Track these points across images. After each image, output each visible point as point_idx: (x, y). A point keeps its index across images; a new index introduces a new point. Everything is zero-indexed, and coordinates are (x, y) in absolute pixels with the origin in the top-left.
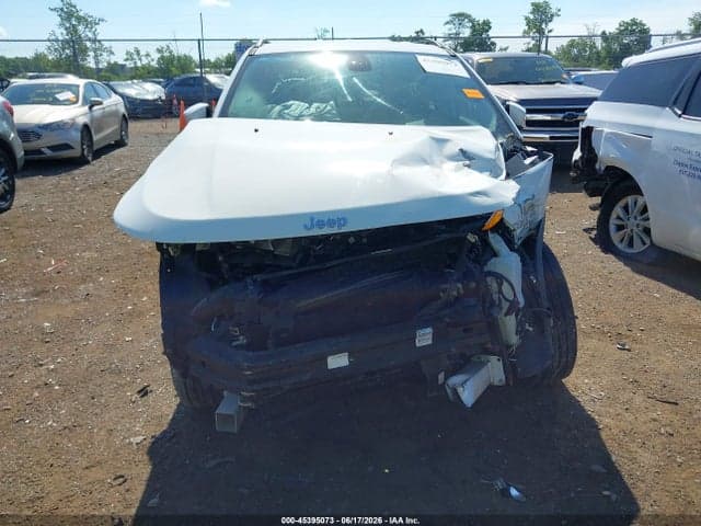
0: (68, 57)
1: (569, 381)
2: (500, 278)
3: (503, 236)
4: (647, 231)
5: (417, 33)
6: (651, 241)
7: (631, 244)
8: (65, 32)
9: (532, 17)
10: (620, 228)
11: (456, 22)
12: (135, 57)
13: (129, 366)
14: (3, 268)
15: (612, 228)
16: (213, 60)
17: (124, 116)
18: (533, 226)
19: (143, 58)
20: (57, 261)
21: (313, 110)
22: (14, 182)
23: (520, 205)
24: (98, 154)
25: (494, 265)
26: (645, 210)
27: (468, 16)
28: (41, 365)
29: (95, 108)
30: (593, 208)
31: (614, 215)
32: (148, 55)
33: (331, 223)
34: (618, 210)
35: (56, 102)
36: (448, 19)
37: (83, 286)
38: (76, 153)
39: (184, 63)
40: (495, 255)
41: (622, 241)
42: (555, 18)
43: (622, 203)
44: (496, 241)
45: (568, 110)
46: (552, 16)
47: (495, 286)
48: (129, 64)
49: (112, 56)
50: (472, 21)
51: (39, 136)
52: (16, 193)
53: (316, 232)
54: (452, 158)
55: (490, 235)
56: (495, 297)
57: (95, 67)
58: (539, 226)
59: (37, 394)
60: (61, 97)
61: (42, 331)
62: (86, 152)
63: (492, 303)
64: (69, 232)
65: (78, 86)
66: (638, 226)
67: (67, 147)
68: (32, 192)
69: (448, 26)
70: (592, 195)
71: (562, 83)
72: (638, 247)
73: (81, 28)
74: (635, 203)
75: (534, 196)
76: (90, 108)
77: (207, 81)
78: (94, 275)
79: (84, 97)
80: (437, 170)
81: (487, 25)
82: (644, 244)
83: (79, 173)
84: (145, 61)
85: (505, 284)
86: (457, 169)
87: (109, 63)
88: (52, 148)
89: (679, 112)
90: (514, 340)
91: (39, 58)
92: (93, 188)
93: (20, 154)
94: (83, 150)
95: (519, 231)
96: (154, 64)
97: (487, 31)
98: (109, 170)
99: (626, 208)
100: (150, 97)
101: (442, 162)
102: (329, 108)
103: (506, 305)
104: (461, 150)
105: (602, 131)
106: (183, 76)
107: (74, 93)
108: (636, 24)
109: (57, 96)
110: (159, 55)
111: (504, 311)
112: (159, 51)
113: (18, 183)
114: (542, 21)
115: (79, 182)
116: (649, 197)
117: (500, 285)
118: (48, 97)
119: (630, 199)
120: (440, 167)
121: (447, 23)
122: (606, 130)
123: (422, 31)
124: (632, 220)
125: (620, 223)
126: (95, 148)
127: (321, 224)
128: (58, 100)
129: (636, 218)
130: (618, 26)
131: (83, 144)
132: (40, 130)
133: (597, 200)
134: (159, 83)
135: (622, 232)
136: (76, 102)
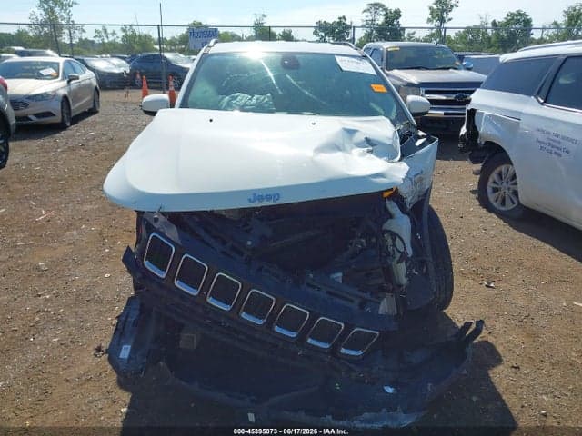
0: (46, 34)
1: (448, 311)
2: (394, 235)
3: (397, 202)
4: (516, 193)
5: (340, 18)
6: (519, 201)
7: (503, 203)
8: (43, 13)
9: (435, 7)
10: (495, 190)
11: (372, 10)
12: (103, 34)
13: (109, 297)
14: (3, 217)
15: (489, 190)
16: (168, 39)
17: (96, 88)
18: (422, 194)
19: (110, 36)
20: (47, 211)
21: (254, 101)
22: (8, 145)
23: (411, 179)
24: (75, 120)
25: (389, 225)
26: (514, 177)
27: (382, 6)
28: (40, 296)
29: (72, 82)
30: (475, 174)
31: (491, 180)
32: (114, 33)
33: (268, 197)
34: (494, 176)
35: (40, 77)
36: (366, 7)
37: (68, 233)
38: (57, 119)
39: (145, 41)
40: (391, 216)
41: (496, 200)
42: (454, 9)
43: (497, 171)
44: (393, 207)
45: (460, 91)
46: (452, 6)
47: (390, 240)
48: (97, 40)
49: (83, 34)
50: (386, 10)
51: (26, 105)
52: (10, 154)
53: (258, 204)
54: (359, 145)
55: (387, 202)
56: (390, 249)
57: (69, 42)
58: (427, 194)
59: (38, 319)
60: (44, 72)
61: (38, 268)
62: (65, 118)
63: (388, 254)
64: (55, 187)
65: (58, 64)
66: (509, 189)
67: (50, 114)
68: (21, 152)
69: (366, 14)
70: (475, 162)
71: (455, 69)
72: (509, 206)
73: (57, 9)
74: (508, 170)
75: (422, 172)
76: (69, 82)
77: (165, 58)
78: (77, 223)
79: (63, 73)
80: (348, 155)
81: (398, 13)
82: (513, 203)
83: (61, 137)
84: (111, 38)
85: (398, 239)
86: (362, 155)
87: (80, 39)
88: (37, 115)
89: (542, 101)
90: (404, 281)
91: (21, 34)
92: (73, 149)
93: (13, 121)
94: (63, 117)
95: (409, 199)
96: (119, 41)
97: (397, 18)
98: (85, 135)
99: (500, 175)
100: (117, 71)
101: (352, 148)
102: (266, 99)
103: (398, 255)
104: (366, 138)
105: (483, 113)
106: (145, 54)
107: (54, 69)
108: (521, 15)
109: (41, 72)
110: (123, 34)
111: (397, 259)
112: (124, 30)
113: (11, 144)
114: (443, 11)
115: (61, 145)
116: (517, 167)
117: (394, 240)
118: (33, 72)
119: (503, 168)
120: (350, 153)
121: (365, 11)
122: (486, 113)
123: (344, 18)
124: (504, 184)
125: (495, 186)
126: (73, 115)
127: (261, 198)
128: (42, 75)
129: (507, 183)
130: (505, 16)
131: (62, 112)
132: (28, 101)
133: (479, 167)
134: (124, 59)
135: (497, 194)
136: (58, 77)
